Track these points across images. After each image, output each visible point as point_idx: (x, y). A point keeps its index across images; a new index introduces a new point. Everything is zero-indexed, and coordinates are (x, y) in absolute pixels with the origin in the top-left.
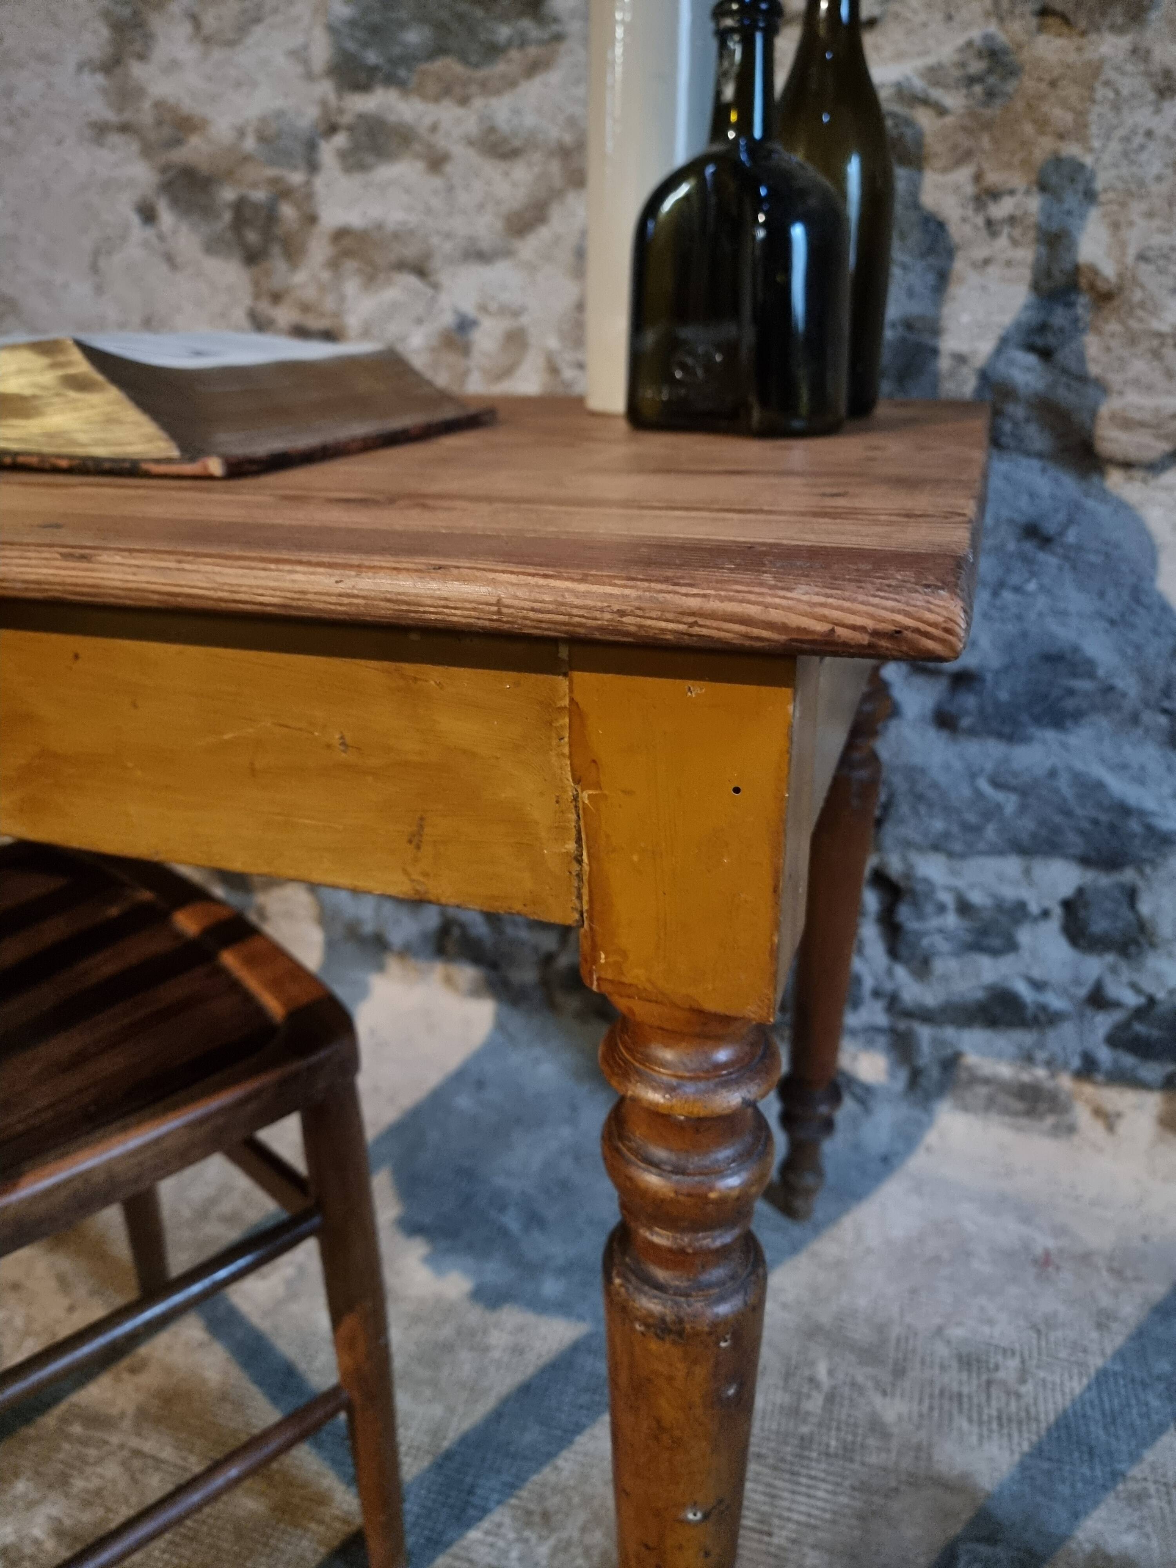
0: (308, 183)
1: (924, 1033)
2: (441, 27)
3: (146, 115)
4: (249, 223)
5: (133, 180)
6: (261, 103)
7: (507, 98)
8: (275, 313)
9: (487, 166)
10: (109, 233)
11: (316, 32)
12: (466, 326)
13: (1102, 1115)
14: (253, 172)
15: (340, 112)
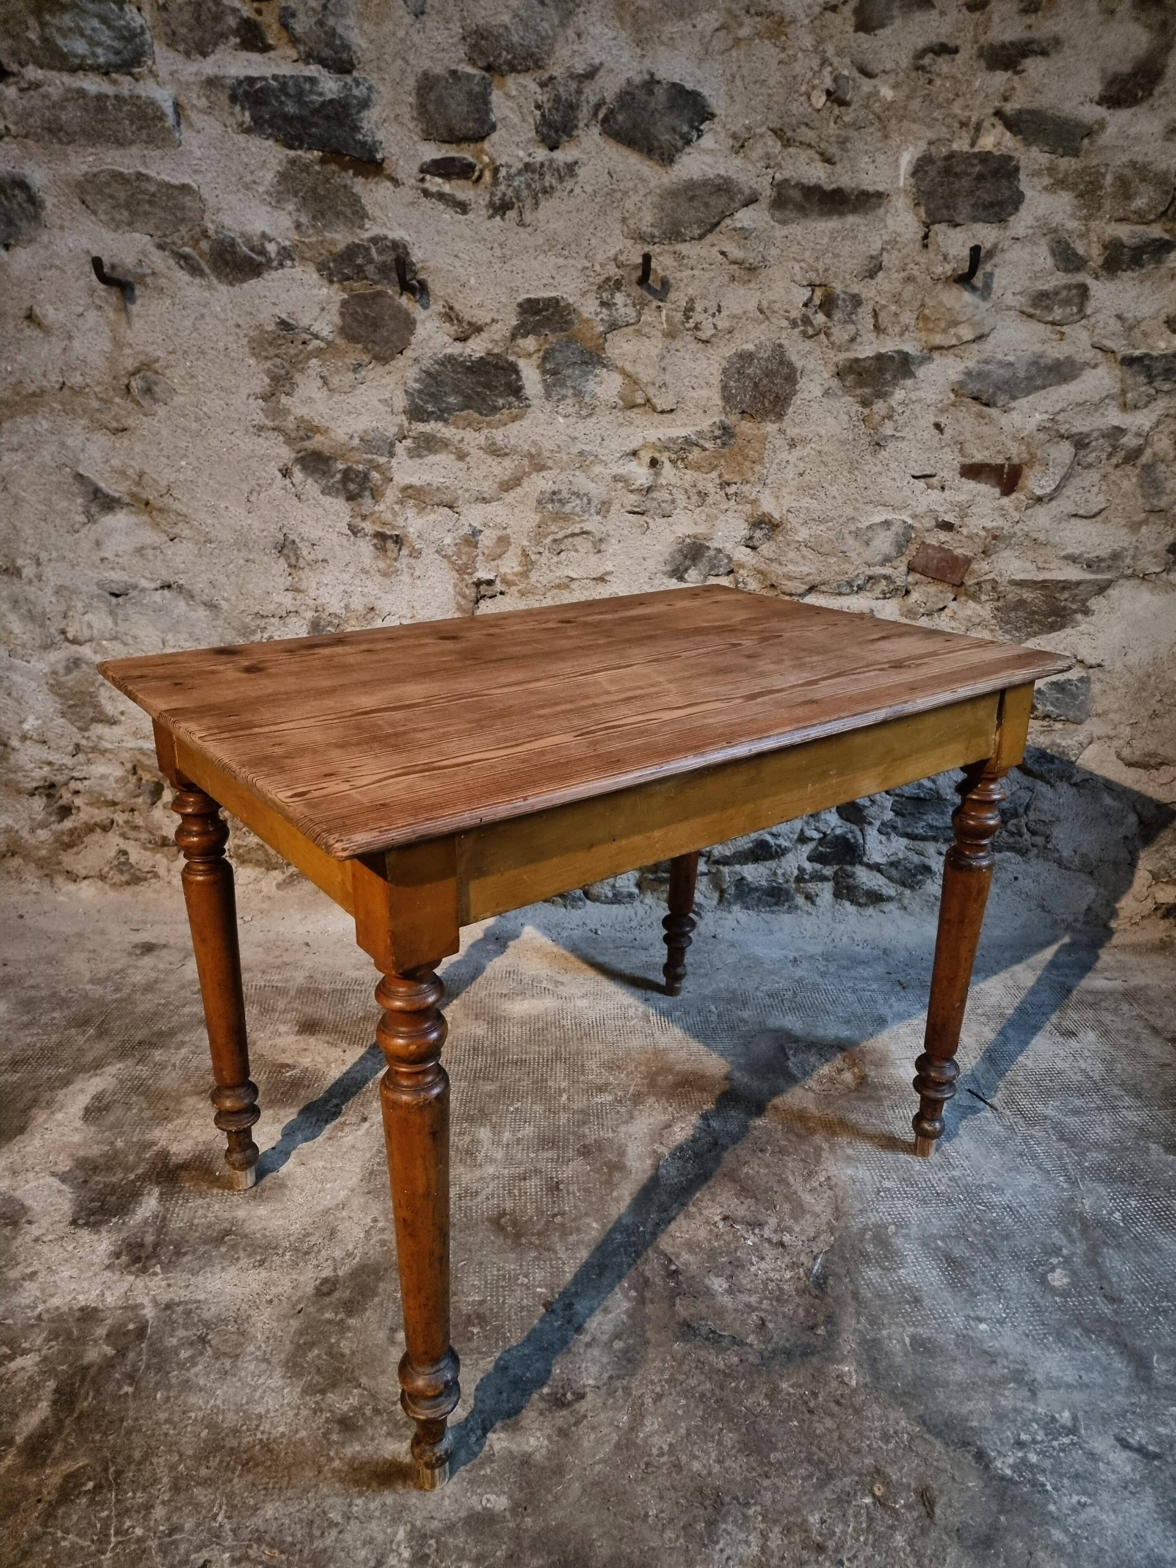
0: (389, 462)
1: (725, 870)
2: (468, 397)
3: (290, 423)
4: (352, 480)
5: (278, 456)
6: (363, 423)
7: (501, 430)
8: (363, 525)
9: (489, 459)
10: (261, 482)
11: (398, 392)
12: (476, 533)
13: (809, 898)
14: (356, 456)
15: (409, 430)
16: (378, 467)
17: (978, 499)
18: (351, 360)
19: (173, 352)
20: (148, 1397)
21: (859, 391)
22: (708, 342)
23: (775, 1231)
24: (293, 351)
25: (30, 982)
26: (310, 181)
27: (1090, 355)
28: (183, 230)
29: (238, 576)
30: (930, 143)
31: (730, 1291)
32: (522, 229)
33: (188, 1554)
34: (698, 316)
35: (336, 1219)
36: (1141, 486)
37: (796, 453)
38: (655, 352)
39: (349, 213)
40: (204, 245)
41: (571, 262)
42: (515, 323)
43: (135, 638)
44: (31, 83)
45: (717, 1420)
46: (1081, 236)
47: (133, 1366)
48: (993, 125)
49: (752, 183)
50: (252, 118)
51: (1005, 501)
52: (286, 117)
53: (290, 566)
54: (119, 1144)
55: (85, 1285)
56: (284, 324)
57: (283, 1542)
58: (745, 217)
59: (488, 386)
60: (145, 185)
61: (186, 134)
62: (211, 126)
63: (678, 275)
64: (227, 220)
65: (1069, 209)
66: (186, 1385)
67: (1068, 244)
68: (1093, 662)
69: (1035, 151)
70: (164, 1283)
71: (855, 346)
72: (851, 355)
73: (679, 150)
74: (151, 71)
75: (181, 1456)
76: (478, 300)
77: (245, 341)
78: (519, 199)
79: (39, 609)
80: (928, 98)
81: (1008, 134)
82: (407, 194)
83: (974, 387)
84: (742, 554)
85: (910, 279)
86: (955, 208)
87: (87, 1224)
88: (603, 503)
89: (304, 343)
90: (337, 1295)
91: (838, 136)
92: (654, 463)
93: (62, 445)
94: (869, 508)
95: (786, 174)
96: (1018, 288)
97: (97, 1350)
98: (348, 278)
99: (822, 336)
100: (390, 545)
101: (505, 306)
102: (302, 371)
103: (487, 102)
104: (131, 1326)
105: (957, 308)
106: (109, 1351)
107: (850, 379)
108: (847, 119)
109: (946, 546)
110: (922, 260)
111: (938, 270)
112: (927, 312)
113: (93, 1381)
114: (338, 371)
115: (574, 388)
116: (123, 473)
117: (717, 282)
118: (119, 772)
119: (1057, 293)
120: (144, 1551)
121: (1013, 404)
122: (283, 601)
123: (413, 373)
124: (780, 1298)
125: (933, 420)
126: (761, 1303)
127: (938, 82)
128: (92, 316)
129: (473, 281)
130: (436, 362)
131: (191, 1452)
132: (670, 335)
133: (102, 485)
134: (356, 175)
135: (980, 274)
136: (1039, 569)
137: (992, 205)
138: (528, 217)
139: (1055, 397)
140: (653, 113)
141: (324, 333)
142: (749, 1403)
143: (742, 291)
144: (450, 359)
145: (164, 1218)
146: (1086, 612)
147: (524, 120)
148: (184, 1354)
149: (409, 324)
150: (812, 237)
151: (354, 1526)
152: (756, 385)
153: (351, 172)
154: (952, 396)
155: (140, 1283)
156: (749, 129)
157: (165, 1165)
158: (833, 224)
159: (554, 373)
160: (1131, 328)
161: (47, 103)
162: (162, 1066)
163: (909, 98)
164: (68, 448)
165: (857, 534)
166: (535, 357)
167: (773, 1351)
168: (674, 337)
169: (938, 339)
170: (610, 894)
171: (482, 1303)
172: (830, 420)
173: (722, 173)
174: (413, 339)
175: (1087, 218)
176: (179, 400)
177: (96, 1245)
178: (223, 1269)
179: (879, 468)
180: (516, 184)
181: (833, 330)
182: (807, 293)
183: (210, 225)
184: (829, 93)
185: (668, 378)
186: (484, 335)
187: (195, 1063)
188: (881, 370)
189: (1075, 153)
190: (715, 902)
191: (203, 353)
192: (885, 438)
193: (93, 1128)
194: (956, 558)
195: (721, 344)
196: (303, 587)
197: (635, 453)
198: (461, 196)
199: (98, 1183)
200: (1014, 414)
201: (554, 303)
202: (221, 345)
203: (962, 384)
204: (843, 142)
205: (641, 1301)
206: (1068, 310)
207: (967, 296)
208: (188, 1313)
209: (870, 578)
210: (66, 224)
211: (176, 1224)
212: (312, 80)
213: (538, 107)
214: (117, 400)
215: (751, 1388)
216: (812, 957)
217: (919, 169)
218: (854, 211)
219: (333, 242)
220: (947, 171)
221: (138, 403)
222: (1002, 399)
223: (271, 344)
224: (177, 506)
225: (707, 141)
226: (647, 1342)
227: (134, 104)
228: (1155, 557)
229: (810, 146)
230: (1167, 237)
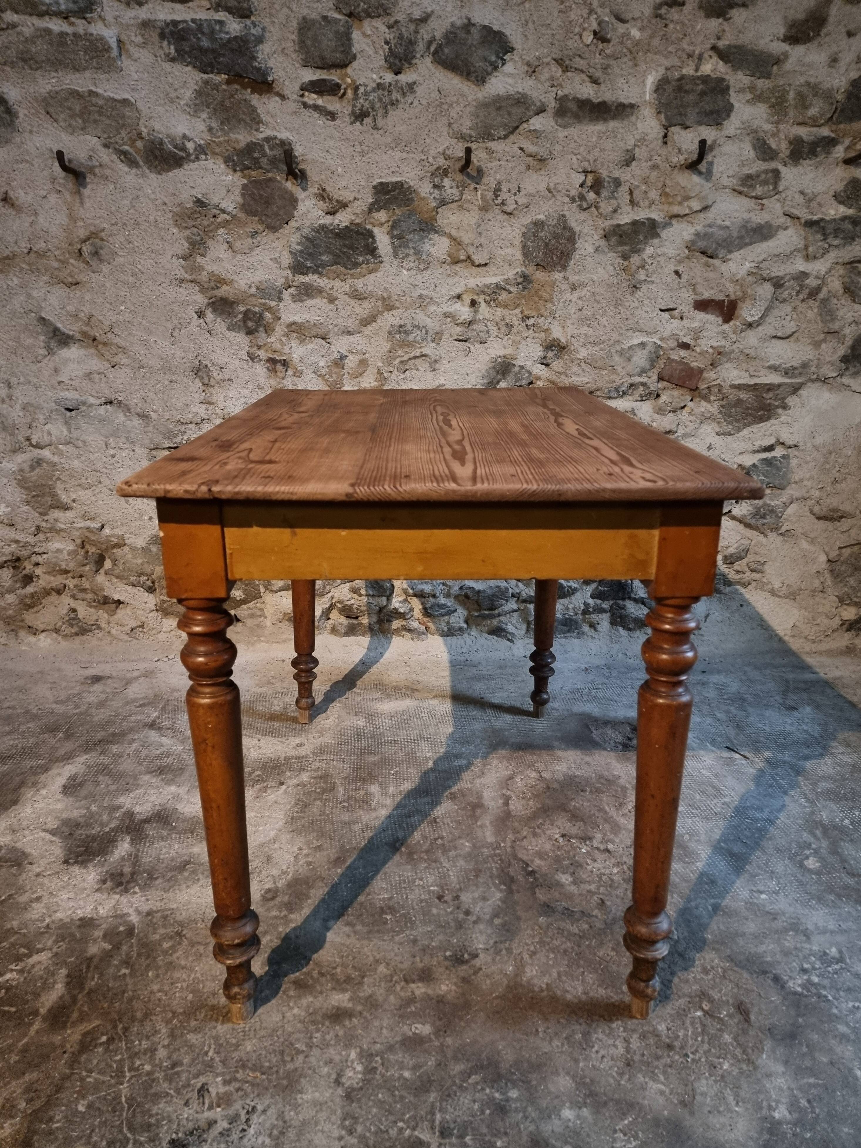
0: (278, 305)
2: (337, 256)
3: (204, 277)
4: (250, 319)
5: (195, 301)
6: (258, 276)
7: (361, 280)
8: (259, 353)
9: (352, 302)
10: (181, 321)
11: (284, 253)
12: (343, 358)
13: (592, 626)
14: (254, 300)
15: (293, 281)
16: (269, 309)
17: (707, 325)
18: (249, 229)
19: (116, 224)
20: (142, 975)
21: (620, 249)
22: (510, 214)
23: (601, 842)
24: (206, 223)
25: (7, 704)
26: (219, 97)
27: (783, 220)
28: (123, 133)
29: (164, 393)
30: (667, 69)
31: (574, 883)
32: (375, 132)
33: (188, 1080)
34: (504, 195)
35: (271, 850)
36: (821, 315)
37: (576, 294)
38: (475, 221)
39: (248, 120)
40: (139, 144)
41: (412, 155)
42: (371, 200)
43: (84, 442)
44: (8, 24)
45: (579, 966)
46: (774, 135)
47: (127, 955)
48: (711, 57)
49: (541, 98)
50: (176, 50)
51: (726, 327)
52: (201, 49)
53: (204, 384)
54: (94, 808)
55: (81, 903)
56: (200, 203)
57: (262, 1067)
58: (537, 123)
59: (351, 247)
60: (94, 100)
61: (125, 63)
62: (145, 56)
63: (489, 165)
64: (157, 126)
65: (765, 116)
66: (171, 966)
67: (765, 143)
68: (791, 443)
69: (740, 75)
70: (143, 899)
71: (616, 215)
72: (615, 222)
73: (489, 74)
74: (100, 17)
75: (174, 1013)
76: (344, 183)
77: (170, 215)
78: (373, 109)
79: (10, 421)
80: (665, 37)
81: (721, 63)
82: (291, 106)
83: (702, 244)
84: (539, 370)
85: (655, 167)
86: (686, 115)
87: (76, 862)
88: (437, 333)
89: (214, 216)
90: (278, 899)
91: (602, 64)
92: (473, 303)
93: (29, 296)
94: (630, 333)
95: (566, 92)
96: (731, 173)
97: (97, 946)
98: (248, 168)
99: (593, 209)
100: (279, 367)
101: (364, 188)
102: (213, 238)
103: (349, 39)
104: (122, 929)
105: (689, 186)
106: (107, 946)
107: (614, 239)
108: (608, 52)
109: (685, 361)
110: (664, 151)
111: (675, 160)
112: (667, 190)
113: (96, 967)
114: (240, 237)
115: (414, 248)
116: (76, 316)
117: (517, 170)
118: (71, 547)
119: (758, 176)
120: (153, 1081)
121: (729, 257)
122: (199, 411)
123: (295, 238)
124: (612, 884)
125: (673, 268)
126: (598, 889)
127: (671, 26)
128: (53, 198)
129: (340, 170)
130: (313, 230)
131: (181, 1010)
132: (484, 208)
133: (59, 325)
134: (252, 92)
135: (704, 163)
136: (751, 376)
137: (712, 112)
138: (380, 122)
139: (759, 250)
140: (470, 47)
141: (230, 209)
142: (601, 954)
143: (535, 176)
144: (323, 227)
145: (136, 856)
146: (785, 407)
147: (376, 53)
148: (166, 945)
149: (293, 202)
150: (584, 137)
151: (315, 1052)
152: (547, 245)
153: (249, 90)
154: (686, 251)
155: (124, 899)
156: (538, 58)
157: (132, 820)
158: (600, 127)
159: (400, 237)
160: (810, 200)
161: (22, 39)
162: (120, 756)
163: (652, 37)
164: (33, 298)
165: (621, 353)
166: (386, 226)
167: (614, 919)
168: (487, 210)
169: (676, 209)
170: (446, 629)
171: (391, 898)
172: (600, 270)
173: (520, 90)
174: (296, 213)
175: (777, 123)
176: (120, 260)
177: (85, 876)
178: (188, 887)
179: (636, 304)
180: (371, 98)
181: (601, 204)
182: (581, 178)
183: (143, 129)
184: (595, 33)
185: (482, 240)
186: (349, 210)
187: (144, 753)
188: (636, 232)
189: (768, 76)
190: (524, 632)
191: (138, 224)
192: (640, 282)
193: (71, 799)
194: (692, 369)
195: (520, 215)
196: (214, 399)
197: (459, 297)
198: (330, 108)
199: (81, 835)
200: (731, 263)
201: (399, 186)
202: (152, 218)
203: (693, 242)
204: (605, 68)
205: (510, 891)
206: (766, 188)
207: (696, 178)
208: (165, 917)
209: (632, 385)
210: (34, 129)
211: (146, 860)
212: (221, 23)
213: (387, 43)
214: (72, 261)
215: (601, 944)
216: (598, 667)
217: (660, 87)
218: (614, 118)
219: (238, 141)
220: (680, 89)
221: (88, 263)
222: (722, 253)
223: (189, 218)
224: (117, 340)
225: (509, 68)
226: (519, 918)
227: (87, 40)
228: (832, 365)
229: (582, 71)
230: (833, 135)
